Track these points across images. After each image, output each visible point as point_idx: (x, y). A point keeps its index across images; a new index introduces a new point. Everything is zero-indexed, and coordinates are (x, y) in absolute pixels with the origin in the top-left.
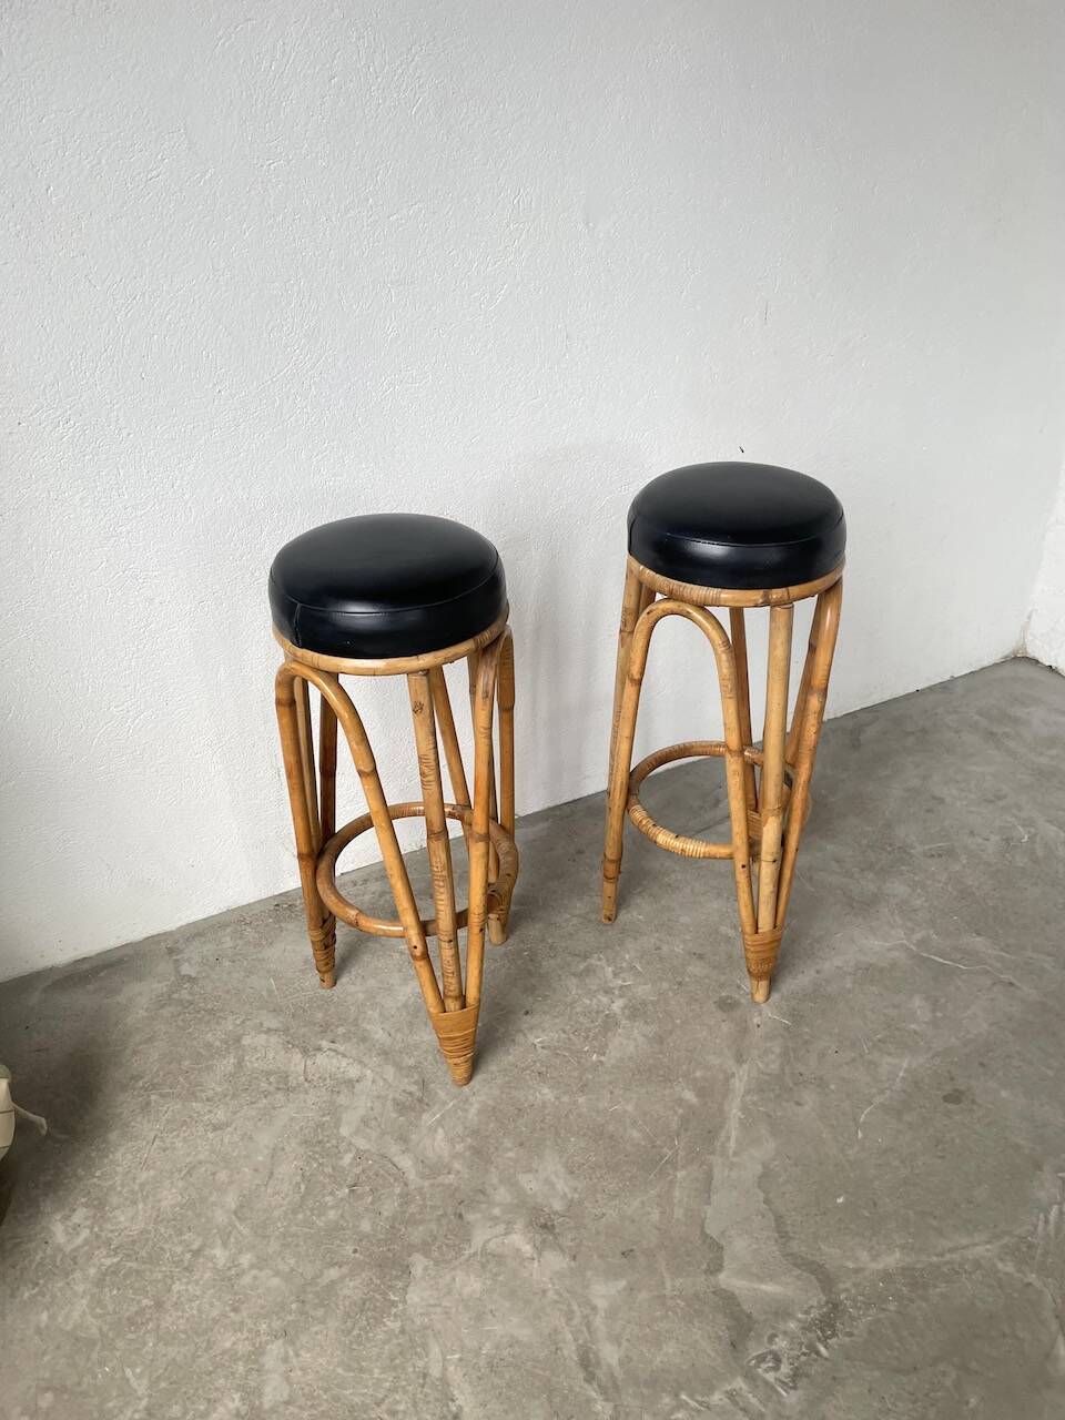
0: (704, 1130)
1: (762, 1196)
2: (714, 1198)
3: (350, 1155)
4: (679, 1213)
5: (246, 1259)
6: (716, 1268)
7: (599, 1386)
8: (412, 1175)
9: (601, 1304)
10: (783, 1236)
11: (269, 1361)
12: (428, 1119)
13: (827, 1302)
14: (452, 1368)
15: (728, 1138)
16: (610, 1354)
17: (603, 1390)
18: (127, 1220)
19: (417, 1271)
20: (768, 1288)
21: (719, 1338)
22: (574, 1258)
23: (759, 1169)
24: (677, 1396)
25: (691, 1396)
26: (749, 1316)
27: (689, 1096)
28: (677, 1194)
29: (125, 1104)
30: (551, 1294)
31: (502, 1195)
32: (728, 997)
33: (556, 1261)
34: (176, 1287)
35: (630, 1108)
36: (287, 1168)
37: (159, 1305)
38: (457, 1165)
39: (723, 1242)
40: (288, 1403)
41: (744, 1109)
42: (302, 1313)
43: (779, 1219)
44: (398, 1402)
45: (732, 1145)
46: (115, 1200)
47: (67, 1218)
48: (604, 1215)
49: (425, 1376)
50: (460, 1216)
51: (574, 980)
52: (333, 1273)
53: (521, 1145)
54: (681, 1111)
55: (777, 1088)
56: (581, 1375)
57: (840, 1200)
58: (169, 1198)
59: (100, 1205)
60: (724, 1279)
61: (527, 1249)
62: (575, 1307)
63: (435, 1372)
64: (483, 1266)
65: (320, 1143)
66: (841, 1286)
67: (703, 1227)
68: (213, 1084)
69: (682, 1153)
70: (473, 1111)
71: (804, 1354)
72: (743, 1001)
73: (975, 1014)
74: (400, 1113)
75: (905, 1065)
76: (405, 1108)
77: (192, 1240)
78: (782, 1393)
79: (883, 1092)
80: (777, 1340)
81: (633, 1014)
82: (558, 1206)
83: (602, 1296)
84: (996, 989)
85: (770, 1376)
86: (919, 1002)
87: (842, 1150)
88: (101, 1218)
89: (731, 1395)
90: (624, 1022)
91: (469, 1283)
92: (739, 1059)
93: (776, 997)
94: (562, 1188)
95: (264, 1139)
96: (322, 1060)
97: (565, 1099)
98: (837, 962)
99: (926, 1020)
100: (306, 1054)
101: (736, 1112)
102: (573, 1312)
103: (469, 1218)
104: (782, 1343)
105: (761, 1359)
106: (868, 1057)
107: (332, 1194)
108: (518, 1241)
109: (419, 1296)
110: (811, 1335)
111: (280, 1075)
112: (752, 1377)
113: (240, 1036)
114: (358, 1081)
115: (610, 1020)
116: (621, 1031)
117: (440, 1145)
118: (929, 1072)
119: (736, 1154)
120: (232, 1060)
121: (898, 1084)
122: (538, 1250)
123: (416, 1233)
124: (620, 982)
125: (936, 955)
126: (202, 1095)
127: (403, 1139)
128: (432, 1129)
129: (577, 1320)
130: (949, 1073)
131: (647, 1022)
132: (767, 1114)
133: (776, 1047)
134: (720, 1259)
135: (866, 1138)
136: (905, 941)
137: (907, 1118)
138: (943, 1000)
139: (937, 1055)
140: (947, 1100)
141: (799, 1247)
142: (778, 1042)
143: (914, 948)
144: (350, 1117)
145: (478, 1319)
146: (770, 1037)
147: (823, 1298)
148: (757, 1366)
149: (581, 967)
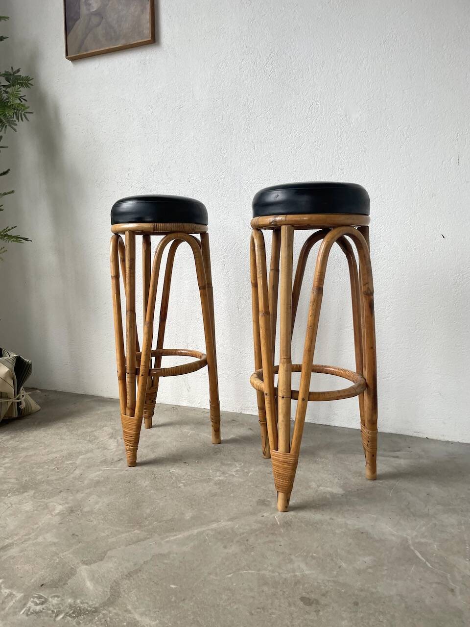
0: (173, 526)
1: (149, 559)
2: (133, 546)
3: (71, 462)
4: (110, 540)
5: (8, 465)
6: (89, 563)
8: (72, 476)
9: (40, 539)
10: (129, 575)
12: (104, 468)
13: (95, 608)
15: (175, 536)
16: (13, 551)
18: (12, 443)
19: (26, 494)
20: (89, 584)
21: (44, 579)
22: (61, 523)
23: (165, 552)
27: (188, 515)
28: (123, 535)
29: (61, 424)
30: (36, 526)
31: (80, 496)
32: (268, 501)
33: (56, 520)
35: (161, 504)
36: (54, 455)
38: (86, 482)
39: (106, 559)
41: (201, 533)
43: (136, 572)
45: (172, 538)
46: (17, 439)
47: (3, 436)
48: (92, 521)
51: (219, 464)
52: (13, 480)
53: (111, 489)
54: (176, 517)
55: (224, 537)
57: (173, 586)
58: (25, 445)
59: (13, 438)
60: (83, 571)
61: (57, 511)
64: (40, 506)
65: (70, 456)
66: (111, 609)
67: (110, 549)
68: (79, 432)
69: (150, 527)
71: (53, 611)
72: (273, 506)
73: (396, 585)
74: (101, 462)
75: (307, 572)
76: (105, 462)
77: (10, 454)
78: (21, 613)
79: (273, 572)
80: (56, 598)
81: (219, 483)
82: (86, 509)
83: (44, 538)
84: (434, 585)
85: (30, 604)
86: (367, 559)
87: (210, 574)
88: (8, 440)
89: (10, 595)
90: (211, 483)
91: (28, 506)
92: (231, 519)
93: (291, 514)
94: (97, 506)
95: (65, 447)
96: (111, 441)
97: (148, 488)
98: (349, 522)
99: (358, 568)
100: (111, 438)
101: (196, 531)
102: (30, 534)
103: (61, 494)
104: (55, 601)
105: (40, 597)
106: (293, 557)
107: (49, 466)
108: (59, 508)
109: (14, 499)
110: (68, 610)
111: (96, 438)
112: (26, 598)
113: (106, 426)
114: (108, 450)
115: (209, 480)
116: (205, 485)
117: (94, 475)
118: (316, 584)
119: (167, 542)
120: (94, 430)
121: (288, 576)
122: (58, 514)
123: (45, 487)
124: (234, 473)
125: (420, 552)
126: (73, 432)
127: (89, 467)
128: (99, 470)
129: (27, 537)
130: (327, 592)
131: (219, 488)
132: (205, 541)
133: (255, 526)
134: (95, 562)
135: (230, 578)
136: (409, 538)
137: (266, 588)
138: (385, 568)
139: (334, 582)
140: (303, 599)
141: (125, 584)
142: (260, 525)
143: (410, 542)
144: (89, 455)
145: (11, 515)
146: (260, 522)
147: (97, 605)
148: (34, 598)
149: (229, 463)
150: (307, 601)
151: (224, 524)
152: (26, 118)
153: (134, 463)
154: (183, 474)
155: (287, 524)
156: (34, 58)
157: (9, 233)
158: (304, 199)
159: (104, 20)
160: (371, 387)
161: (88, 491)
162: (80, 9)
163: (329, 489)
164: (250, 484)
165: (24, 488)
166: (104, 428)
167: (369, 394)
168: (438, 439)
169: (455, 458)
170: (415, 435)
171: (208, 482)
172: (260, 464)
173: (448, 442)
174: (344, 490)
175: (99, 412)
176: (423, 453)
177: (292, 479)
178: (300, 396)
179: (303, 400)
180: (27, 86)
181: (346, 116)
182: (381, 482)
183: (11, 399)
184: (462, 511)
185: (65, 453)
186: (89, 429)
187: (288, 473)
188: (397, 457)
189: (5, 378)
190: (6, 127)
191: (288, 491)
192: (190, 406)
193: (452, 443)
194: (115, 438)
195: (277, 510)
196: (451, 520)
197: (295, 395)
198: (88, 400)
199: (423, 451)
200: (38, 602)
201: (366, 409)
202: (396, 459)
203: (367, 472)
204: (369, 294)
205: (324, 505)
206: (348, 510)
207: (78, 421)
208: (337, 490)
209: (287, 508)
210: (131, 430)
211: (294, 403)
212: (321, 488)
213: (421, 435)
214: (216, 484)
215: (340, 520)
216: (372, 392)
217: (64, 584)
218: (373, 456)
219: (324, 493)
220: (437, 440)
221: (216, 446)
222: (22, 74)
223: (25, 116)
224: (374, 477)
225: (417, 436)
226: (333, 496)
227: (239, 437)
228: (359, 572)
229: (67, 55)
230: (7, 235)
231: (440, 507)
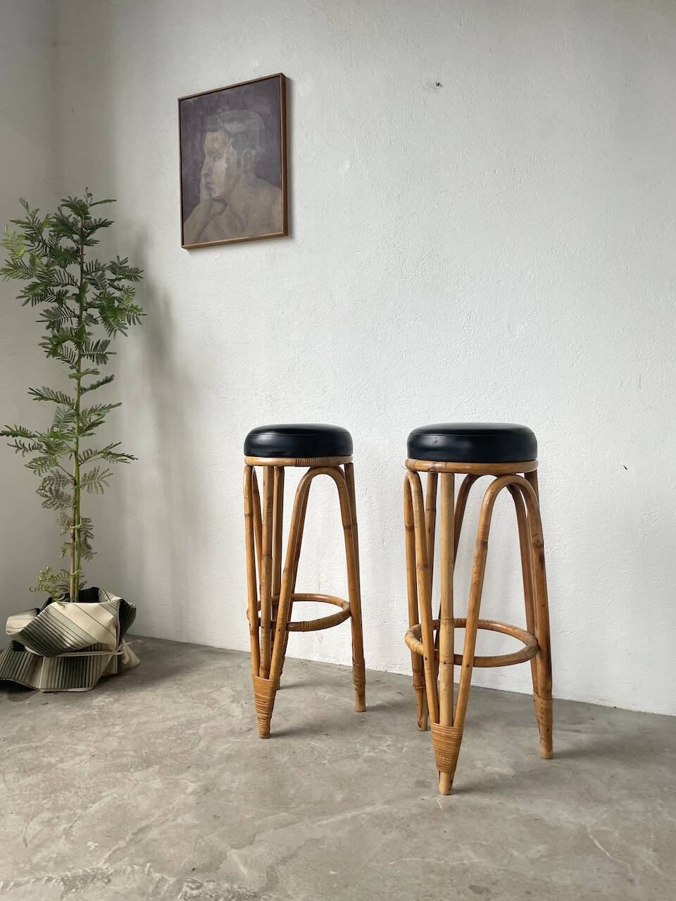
0: (324, 808)
1: (302, 844)
2: (282, 830)
3: (193, 731)
4: (257, 823)
5: (121, 734)
6: (238, 847)
7: (133, 838)
8: (197, 748)
9: (179, 820)
10: (284, 861)
11: (77, 759)
12: (233, 739)
13: (255, 893)
14: (110, 797)
15: (328, 819)
16: (153, 834)
17: (131, 840)
18: (117, 707)
19: (150, 770)
20: (242, 868)
21: (194, 864)
22: (198, 803)
23: (319, 836)
24: (147, 862)
25: (151, 867)
26: (217, 868)
27: (339, 797)
28: (270, 818)
29: (168, 683)
30: (171, 807)
31: (212, 773)
32: (429, 783)
33: (191, 800)
34: (95, 728)
35: (306, 783)
36: (171, 723)
37: (85, 728)
38: (215, 756)
39: (255, 843)
40: (63, 770)
41: (355, 818)
42: (106, 755)
43: (291, 857)
44: (82, 792)
45: (324, 822)
46: (122, 702)
48: (232, 802)
49: (101, 792)
50: (189, 767)
51: (366, 737)
52: (131, 753)
53: (246, 765)
54: (325, 798)
55: (382, 821)
56: (135, 831)
57: (332, 873)
58: (133, 709)
59: (116, 700)
60: (234, 855)
61: (190, 790)
62: (170, 815)
63: (103, 794)
64: (169, 783)
65: (190, 724)
66: (271, 894)
67: (258, 833)
68: (194, 693)
69: (298, 809)
70: (251, 746)
71: (211, 896)
72: (434, 788)
73: (571, 875)
74: (228, 732)
75: (475, 861)
76: (232, 732)
77: (119, 721)
78: (179, 897)
79: (439, 860)
80: (211, 883)
81: (370, 761)
82: (222, 788)
83: (184, 820)
84: (613, 875)
85: (185, 888)
86: (542, 848)
87: (371, 860)
88: (112, 703)
89: (162, 879)
90: (361, 760)
91: (157, 784)
92: (388, 802)
93: (454, 797)
94: (235, 785)
95: (180, 713)
96: (234, 705)
97: (288, 765)
98: (521, 807)
99: (530, 856)
100: (233, 701)
101: (349, 815)
102: (167, 815)
103: (191, 770)
104: (211, 886)
105: (194, 882)
106: (459, 844)
107: (169, 736)
108: (192, 787)
109: (138, 775)
110: (226, 894)
111: (215, 702)
112: (179, 883)
113: (224, 687)
114: (233, 717)
115: (356, 756)
116: (353, 761)
117: (222, 747)
118: (486, 872)
119: (319, 826)
120: (210, 691)
121: (456, 863)
122: (192, 793)
123: (169, 761)
124: (385, 749)
125: (599, 841)
126: (187, 694)
127: (214, 738)
128: (228, 742)
129: (164, 818)
130: (498, 881)
131: (370, 766)
132: (362, 826)
133: (415, 811)
134: (244, 846)
135: (393, 866)
136: (588, 825)
137: (432, 876)
138: (561, 857)
139: (505, 870)
140: (472, 887)
141: (282, 869)
142: (421, 810)
143: (589, 830)
144: (212, 723)
145: (140, 793)
146: (420, 806)
147: (256, 890)
148: (188, 882)
149: (378, 735)
150: (476, 890)
151: (379, 808)
152: (139, 321)
153: (267, 735)
154: (327, 749)
155: (451, 809)
156: (142, 242)
157: (113, 450)
158: (465, 445)
159: (228, 208)
160: (544, 650)
161: (219, 767)
162: (199, 193)
163: (498, 769)
164: (405, 762)
165: (146, 763)
166: (223, 689)
167: (541, 657)
168: (628, 709)
169: (647, 733)
170: (601, 703)
171: (356, 759)
172: (415, 738)
173: (639, 713)
174: (515, 770)
175: (212, 668)
176: (609, 727)
177: (455, 757)
178: (465, 661)
179: (468, 666)
180: (136, 279)
181: (509, 328)
182: (558, 761)
183: (111, 651)
184: (650, 796)
185: (183, 720)
186: (206, 691)
187: (451, 750)
188: (578, 731)
189: (109, 626)
190: (115, 331)
191: (451, 771)
192: (322, 660)
193: (645, 714)
194: (238, 702)
195: (438, 792)
196: (636, 806)
197: (458, 660)
198: (195, 651)
199: (610, 724)
200: (193, 886)
201: (539, 674)
202: (577, 734)
203: (542, 750)
204: (539, 546)
205: (493, 788)
206: (521, 794)
207: (189, 679)
208: (506, 770)
209: (450, 791)
210: (265, 694)
211: (458, 670)
212: (489, 768)
213: (607, 704)
214: (365, 761)
215: (511, 805)
216: (545, 655)
217: (217, 869)
218: (548, 730)
219: (492, 774)
220: (626, 710)
221: (361, 714)
222: (130, 264)
223: (137, 318)
224: (550, 756)
225: (603, 704)
226: (502, 776)
227: (387, 703)
228: (532, 861)
229: (183, 244)
230: (110, 453)
231: (624, 792)
